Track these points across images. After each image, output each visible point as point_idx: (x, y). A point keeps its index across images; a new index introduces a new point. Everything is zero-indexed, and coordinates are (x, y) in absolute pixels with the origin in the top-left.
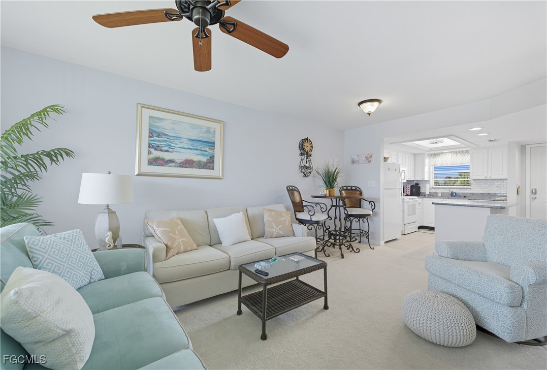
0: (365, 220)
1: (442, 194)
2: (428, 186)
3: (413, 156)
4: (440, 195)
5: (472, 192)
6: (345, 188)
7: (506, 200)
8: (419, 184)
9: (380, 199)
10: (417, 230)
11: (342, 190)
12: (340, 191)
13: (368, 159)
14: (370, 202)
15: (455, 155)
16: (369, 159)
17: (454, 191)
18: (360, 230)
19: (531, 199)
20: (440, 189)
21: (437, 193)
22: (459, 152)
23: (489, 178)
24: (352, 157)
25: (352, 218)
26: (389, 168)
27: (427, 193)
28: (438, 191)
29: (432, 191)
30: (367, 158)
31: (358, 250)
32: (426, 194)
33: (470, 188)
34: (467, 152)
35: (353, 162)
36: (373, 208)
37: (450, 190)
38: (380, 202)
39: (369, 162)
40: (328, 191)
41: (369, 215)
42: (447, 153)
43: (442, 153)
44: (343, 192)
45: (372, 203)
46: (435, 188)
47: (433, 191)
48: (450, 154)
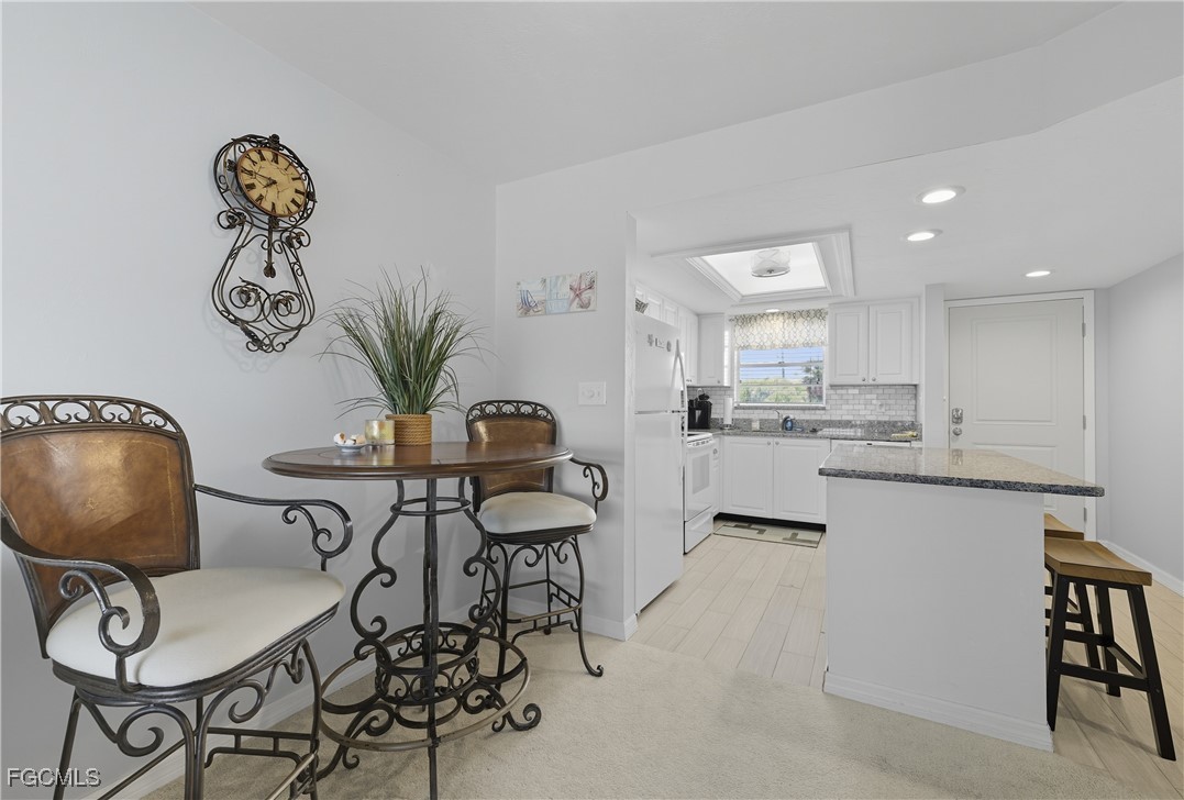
0: (568, 549)
1: (762, 422)
2: (731, 402)
3: (694, 319)
4: (756, 426)
5: (828, 418)
6: (491, 409)
7: (918, 438)
8: (708, 397)
9: (622, 455)
10: (710, 528)
11: (473, 421)
12: (470, 425)
13: (582, 292)
14: (588, 466)
15: (791, 321)
16: (585, 296)
17: (792, 417)
18: (548, 581)
19: (952, 434)
20: (756, 411)
21: (749, 421)
22: (801, 313)
23: (871, 382)
24: (524, 287)
25: (511, 549)
26: (650, 337)
27: (728, 421)
28: (751, 417)
29: (737, 417)
30: (577, 292)
31: (532, 714)
32: (725, 423)
33: (824, 409)
34: (819, 314)
35: (527, 307)
36: (599, 492)
37: (781, 412)
38: (621, 464)
39: (585, 306)
40: (390, 425)
41: (583, 529)
42: (773, 314)
43: (762, 316)
44: (481, 427)
45: (596, 472)
46: (744, 408)
47: (742, 415)
48: (781, 318)
